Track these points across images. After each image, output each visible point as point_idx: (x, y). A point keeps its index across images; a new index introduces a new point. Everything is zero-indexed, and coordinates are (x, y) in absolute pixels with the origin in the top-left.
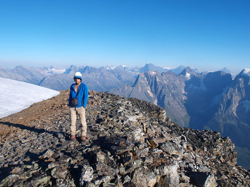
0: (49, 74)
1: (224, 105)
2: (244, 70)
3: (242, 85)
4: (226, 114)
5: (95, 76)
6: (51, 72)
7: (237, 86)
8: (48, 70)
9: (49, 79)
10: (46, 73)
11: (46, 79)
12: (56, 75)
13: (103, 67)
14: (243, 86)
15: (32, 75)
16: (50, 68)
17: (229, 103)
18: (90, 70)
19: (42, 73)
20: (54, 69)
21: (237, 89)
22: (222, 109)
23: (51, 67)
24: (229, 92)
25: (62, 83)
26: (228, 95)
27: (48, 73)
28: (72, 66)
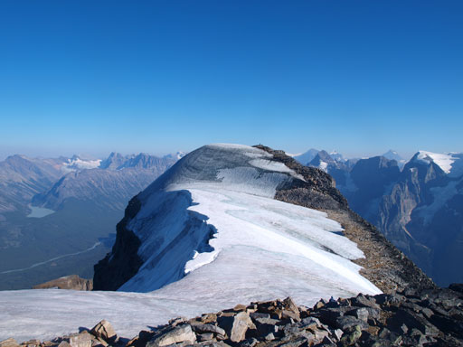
0: (70, 170)
1: (386, 214)
2: (418, 153)
3: (415, 180)
4: (390, 230)
5: (156, 171)
6: (75, 166)
7: (407, 181)
8: (68, 162)
9: (71, 179)
10: (65, 168)
11: (67, 179)
12: (85, 171)
13: (170, 156)
14: (417, 182)
15: (39, 172)
16: (72, 159)
17: (395, 211)
18: (146, 160)
19: (57, 167)
20: (78, 161)
21: (407, 188)
22: (383, 222)
23: (74, 157)
24: (394, 192)
25: (96, 186)
26: (393, 197)
27: (69, 167)
28: (112, 154)
